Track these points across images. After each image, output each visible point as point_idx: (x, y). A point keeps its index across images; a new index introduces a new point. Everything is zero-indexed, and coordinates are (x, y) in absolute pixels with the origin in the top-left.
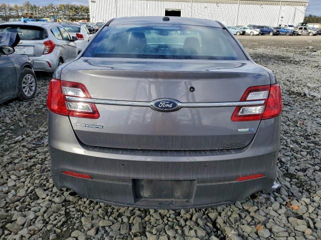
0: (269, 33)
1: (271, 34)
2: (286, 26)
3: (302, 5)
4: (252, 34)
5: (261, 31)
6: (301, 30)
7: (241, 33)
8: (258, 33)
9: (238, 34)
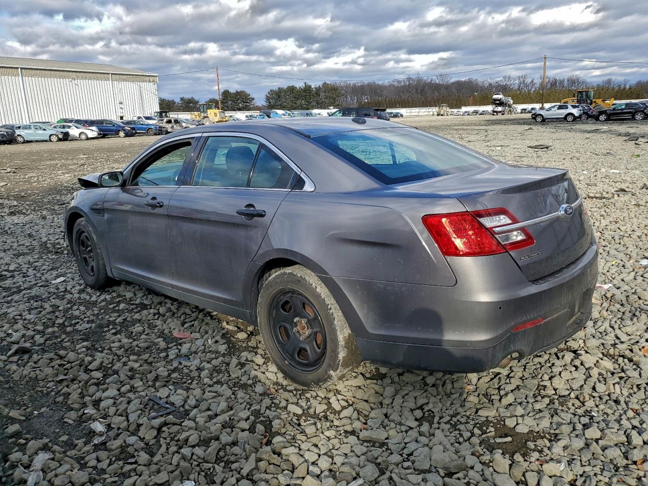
0: (116, 133)
1: (122, 134)
2: (139, 118)
3: (150, 81)
4: (83, 137)
5: (100, 130)
6: (170, 125)
7: (61, 136)
8: (95, 134)
9: (54, 139)
